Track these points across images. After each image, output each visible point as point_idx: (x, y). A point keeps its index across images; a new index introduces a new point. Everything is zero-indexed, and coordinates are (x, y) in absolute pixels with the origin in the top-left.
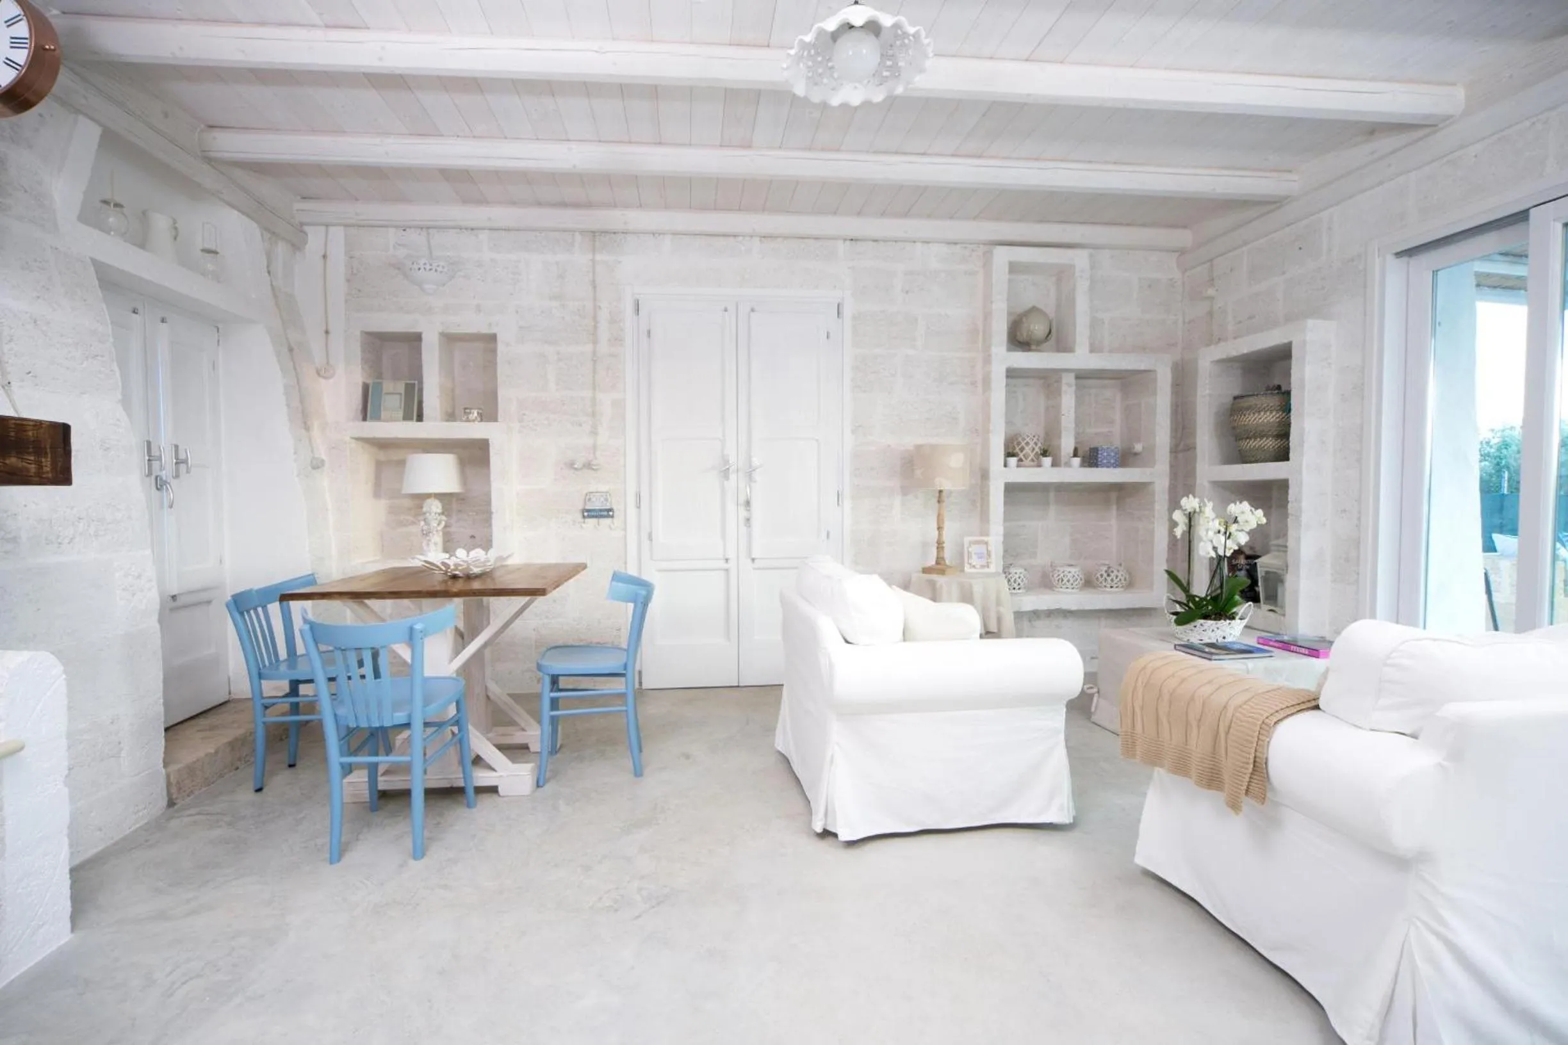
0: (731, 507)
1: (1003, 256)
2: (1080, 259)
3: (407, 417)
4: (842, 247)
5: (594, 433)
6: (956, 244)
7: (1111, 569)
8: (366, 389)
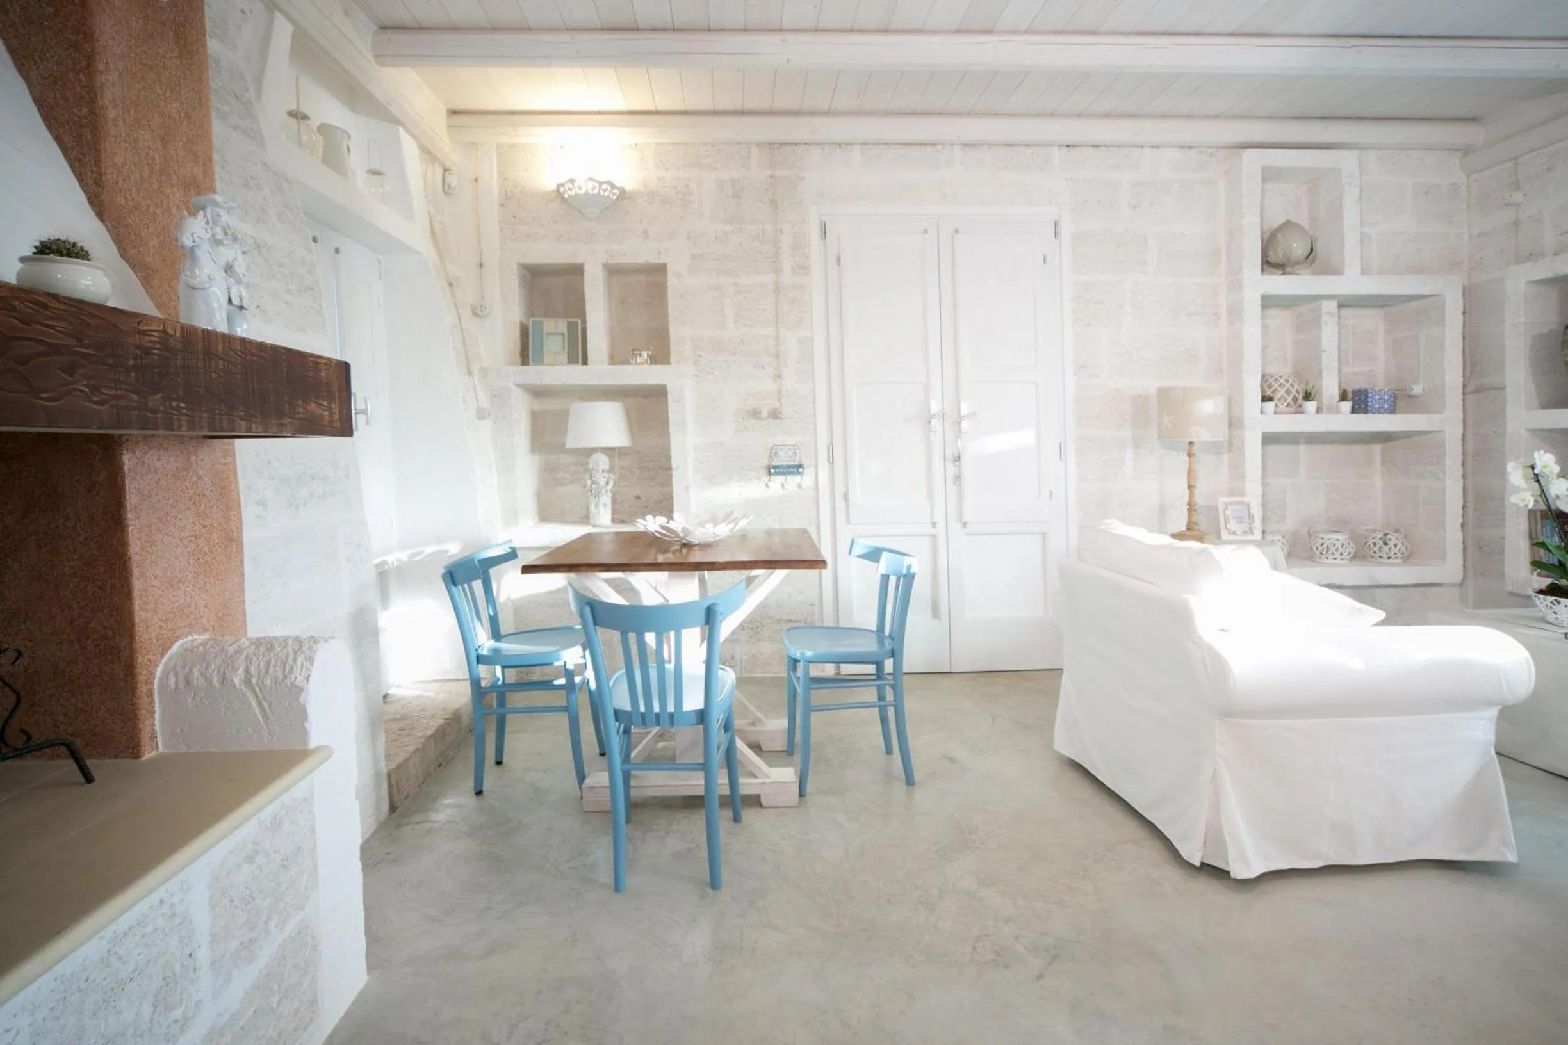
0: (937, 461)
1: (1253, 160)
2: (1346, 161)
3: (572, 360)
4: (1057, 154)
5: (778, 376)
6: (1191, 147)
7: (1389, 536)
8: (525, 332)
